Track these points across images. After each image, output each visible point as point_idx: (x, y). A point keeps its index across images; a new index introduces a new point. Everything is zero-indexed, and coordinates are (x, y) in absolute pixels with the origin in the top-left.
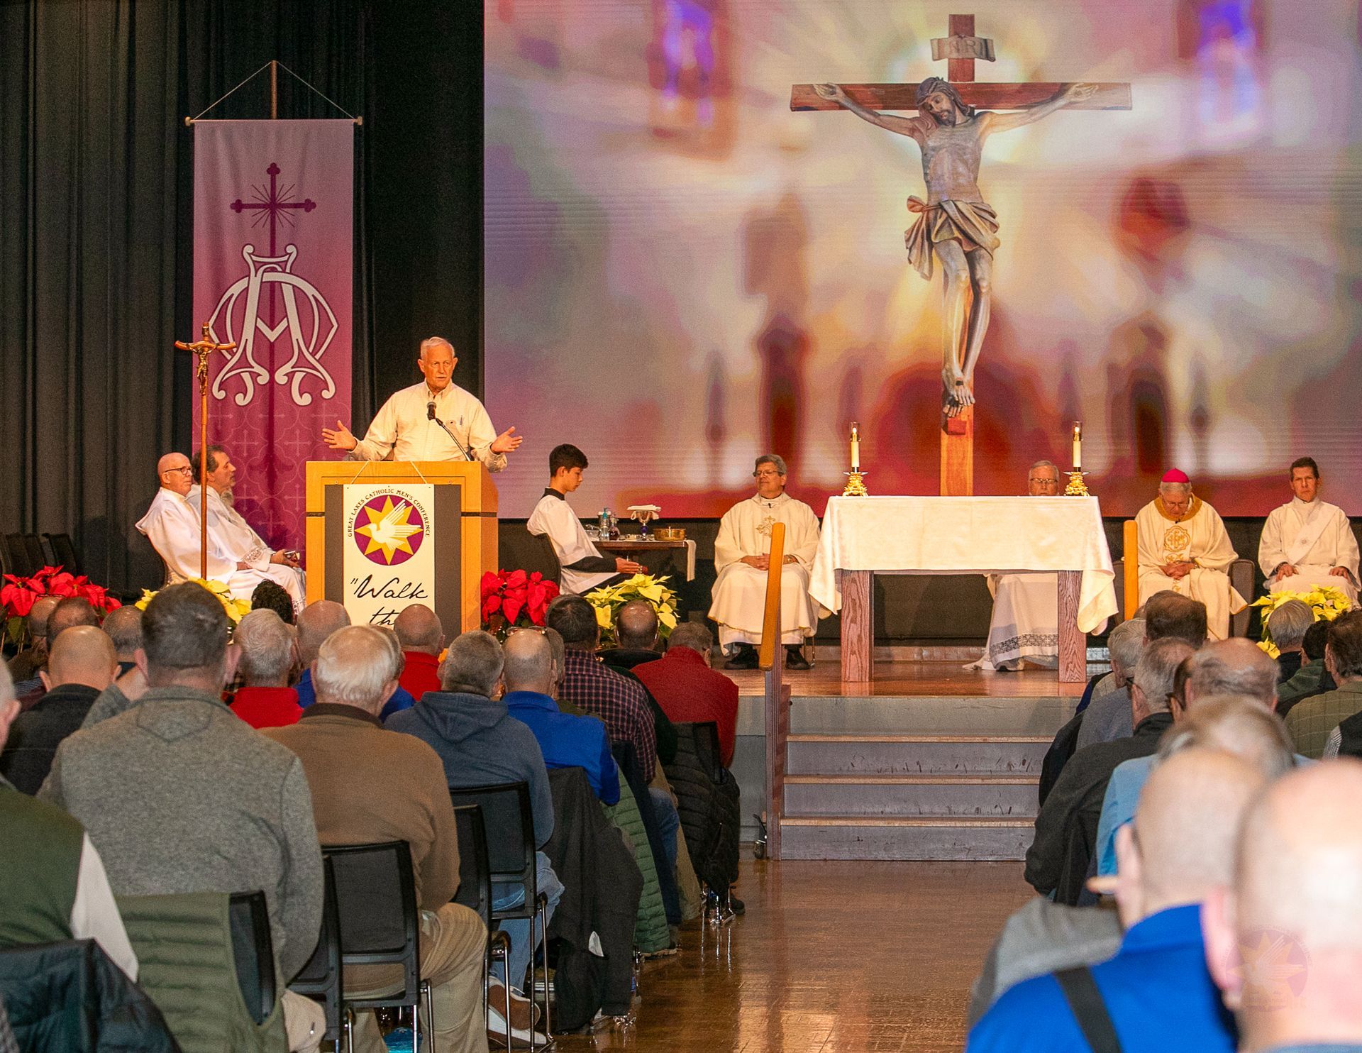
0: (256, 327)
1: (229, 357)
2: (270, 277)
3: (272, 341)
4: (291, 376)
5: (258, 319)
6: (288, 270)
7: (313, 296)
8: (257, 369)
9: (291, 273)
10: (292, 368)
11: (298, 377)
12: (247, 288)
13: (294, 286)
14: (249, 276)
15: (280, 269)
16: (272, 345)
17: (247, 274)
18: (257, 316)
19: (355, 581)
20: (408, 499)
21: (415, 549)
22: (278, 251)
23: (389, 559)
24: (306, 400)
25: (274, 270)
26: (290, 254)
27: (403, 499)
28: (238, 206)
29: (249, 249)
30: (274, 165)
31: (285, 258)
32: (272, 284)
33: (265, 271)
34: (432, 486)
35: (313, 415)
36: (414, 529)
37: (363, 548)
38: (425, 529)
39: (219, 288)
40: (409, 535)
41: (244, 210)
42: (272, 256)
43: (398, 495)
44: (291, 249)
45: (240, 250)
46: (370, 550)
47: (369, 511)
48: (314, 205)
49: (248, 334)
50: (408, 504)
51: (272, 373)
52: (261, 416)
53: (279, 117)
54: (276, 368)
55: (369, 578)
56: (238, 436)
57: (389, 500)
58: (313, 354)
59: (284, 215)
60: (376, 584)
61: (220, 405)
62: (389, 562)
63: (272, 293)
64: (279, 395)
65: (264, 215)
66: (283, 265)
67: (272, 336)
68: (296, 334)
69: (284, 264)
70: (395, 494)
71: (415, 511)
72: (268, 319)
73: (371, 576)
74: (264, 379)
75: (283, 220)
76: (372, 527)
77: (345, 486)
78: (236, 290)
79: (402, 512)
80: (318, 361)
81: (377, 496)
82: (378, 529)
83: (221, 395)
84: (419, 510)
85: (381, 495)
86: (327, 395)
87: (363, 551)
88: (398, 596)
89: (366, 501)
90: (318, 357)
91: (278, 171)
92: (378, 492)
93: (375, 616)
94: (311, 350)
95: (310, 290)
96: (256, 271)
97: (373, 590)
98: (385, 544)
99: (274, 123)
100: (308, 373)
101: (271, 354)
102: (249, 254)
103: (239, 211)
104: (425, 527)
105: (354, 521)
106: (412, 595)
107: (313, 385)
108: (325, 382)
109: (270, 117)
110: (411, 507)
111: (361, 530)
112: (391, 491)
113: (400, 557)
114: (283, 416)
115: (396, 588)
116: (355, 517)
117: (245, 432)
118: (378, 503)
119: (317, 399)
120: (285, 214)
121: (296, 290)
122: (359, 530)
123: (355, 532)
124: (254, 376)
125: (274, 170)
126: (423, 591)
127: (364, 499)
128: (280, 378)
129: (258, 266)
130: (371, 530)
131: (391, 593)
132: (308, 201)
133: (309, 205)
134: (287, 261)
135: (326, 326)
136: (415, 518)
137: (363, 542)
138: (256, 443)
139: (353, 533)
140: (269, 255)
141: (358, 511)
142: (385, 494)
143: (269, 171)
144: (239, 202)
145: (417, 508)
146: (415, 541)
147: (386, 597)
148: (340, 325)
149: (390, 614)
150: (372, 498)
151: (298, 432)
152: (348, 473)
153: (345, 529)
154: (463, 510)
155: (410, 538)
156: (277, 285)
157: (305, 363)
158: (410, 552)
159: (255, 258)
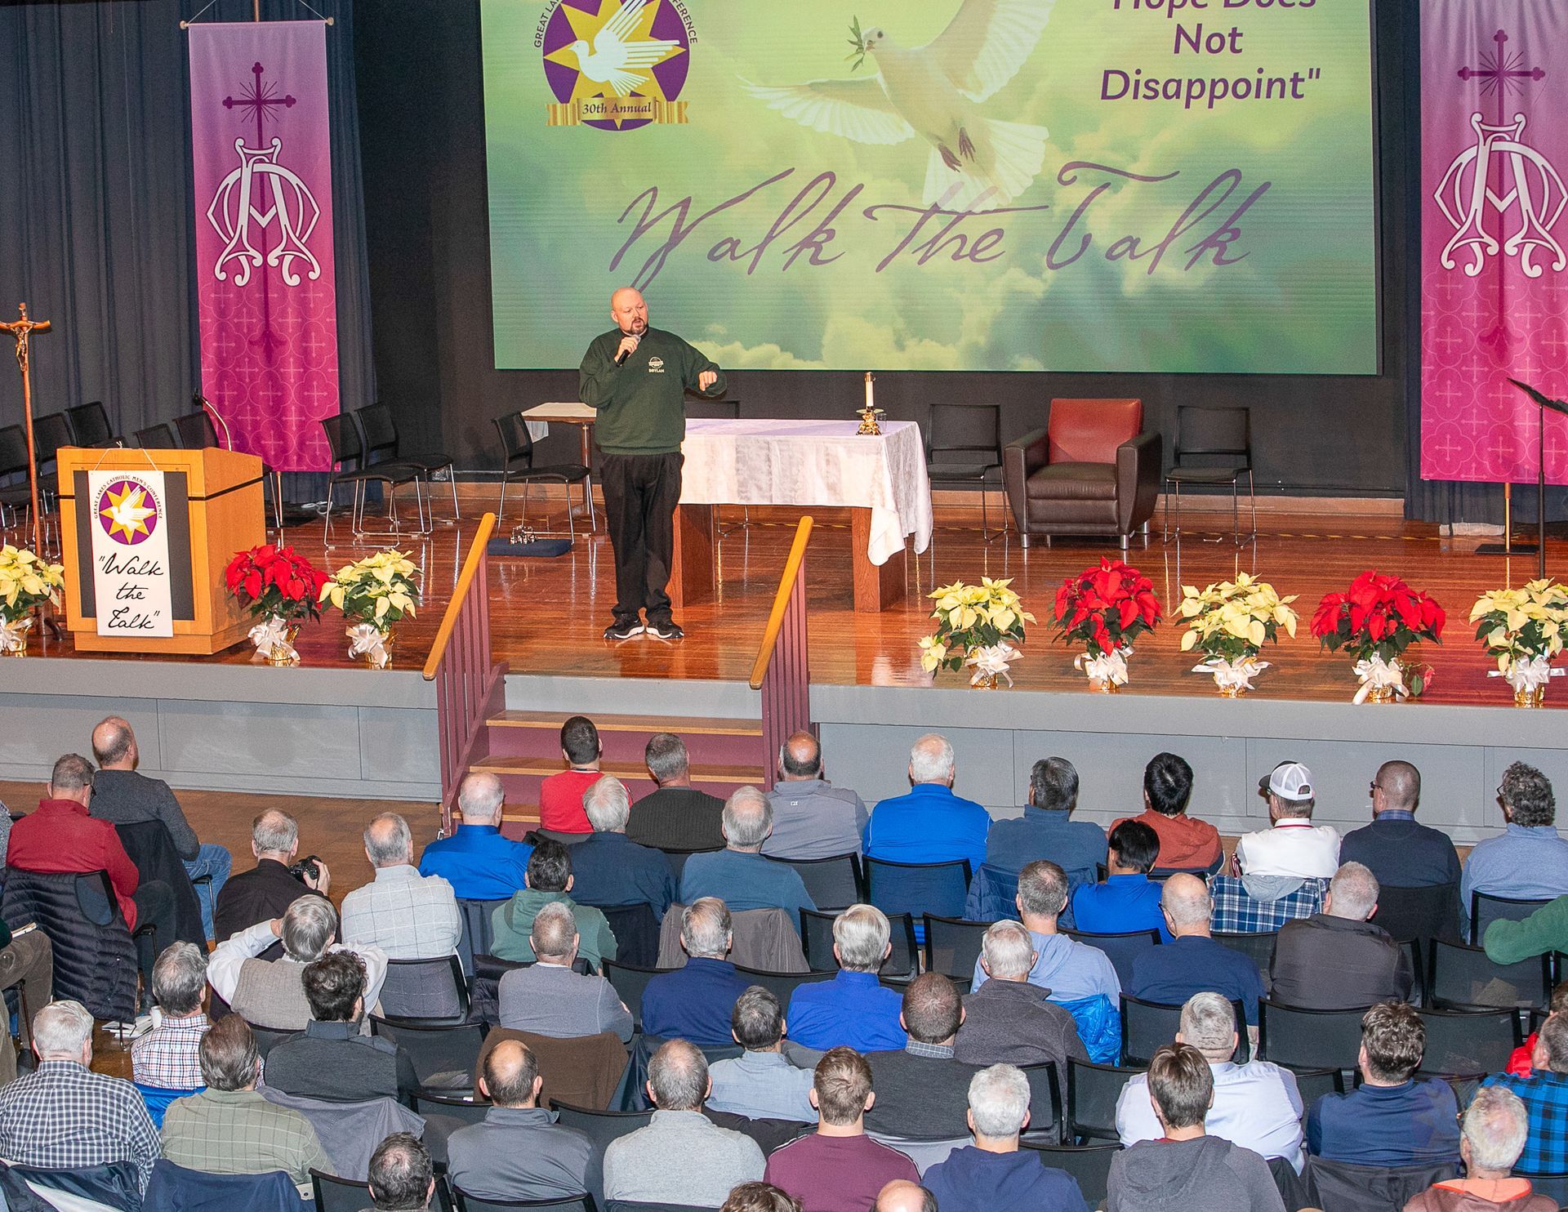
0: (250, 214)
1: (227, 241)
2: (259, 168)
3: (264, 227)
4: (281, 258)
5: (251, 207)
6: (274, 162)
7: (297, 185)
8: (252, 252)
9: (276, 164)
10: (282, 251)
11: (288, 259)
12: (240, 178)
13: (280, 176)
14: (241, 167)
15: (267, 161)
16: (264, 230)
17: (240, 165)
18: (250, 204)
19: (102, 558)
20: (142, 484)
21: (151, 530)
22: (266, 144)
23: (129, 539)
24: (294, 281)
25: (262, 161)
26: (276, 146)
27: (138, 484)
28: (229, 103)
29: (240, 142)
30: (258, 64)
31: (271, 150)
32: (262, 174)
33: (254, 162)
34: (162, 473)
35: (302, 295)
36: (149, 512)
37: (107, 530)
38: (158, 513)
39: (217, 178)
40: (145, 517)
41: (234, 107)
42: (261, 148)
43: (134, 481)
44: (276, 142)
45: (233, 143)
46: (113, 530)
47: (111, 495)
48: (294, 101)
49: (243, 220)
50: (142, 489)
51: (265, 256)
52: (257, 295)
53: (260, 21)
54: (268, 250)
55: (114, 556)
56: (239, 314)
57: (126, 487)
58: (300, 239)
59: (268, 110)
60: (120, 562)
61: (222, 285)
62: (129, 541)
63: (261, 180)
64: (272, 276)
65: (252, 110)
67: (264, 222)
68: (284, 220)
69: (271, 155)
70: (131, 480)
71: (148, 495)
72: (259, 205)
73: (115, 554)
74: (258, 262)
75: (269, 116)
76: (114, 509)
77: (90, 472)
78: (230, 180)
79: (137, 496)
80: (304, 245)
81: (116, 481)
82: (119, 511)
83: (222, 276)
84: (152, 494)
85: (120, 480)
86: (313, 276)
88: (139, 572)
89: (108, 486)
90: (303, 241)
91: (261, 69)
92: (117, 478)
93: (121, 589)
94: (297, 235)
95: (294, 180)
96: (247, 163)
97: (117, 567)
98: (125, 524)
99: (258, 25)
100: (296, 256)
101: (264, 239)
102: (241, 147)
103: (230, 107)
104: (158, 511)
106: (150, 572)
107: (301, 267)
108: (311, 264)
109: (254, 20)
110: (145, 492)
111: (104, 512)
112: (127, 477)
113: (139, 537)
114: (276, 295)
115: (137, 565)
116: (99, 501)
117: (245, 310)
118: (117, 488)
119: (305, 279)
120: (270, 110)
121: (282, 179)
123: (100, 514)
124: (250, 259)
125: (258, 69)
126: (159, 568)
127: (106, 484)
128: (273, 261)
129: (249, 157)
130: (112, 512)
131: (132, 570)
132: (288, 96)
133: (289, 101)
134: (273, 153)
135: (309, 212)
136: (149, 502)
137: (107, 523)
138: (254, 320)
139: (98, 515)
140: (257, 148)
141: (101, 495)
142: (123, 479)
143: (254, 70)
144: (229, 98)
146: (151, 523)
147: (129, 573)
148: (321, 213)
149: (132, 589)
150: (112, 483)
151: (290, 310)
152: (91, 460)
153: (92, 511)
154: (189, 495)
155: (146, 521)
156: (266, 175)
157: (293, 247)
158: (147, 533)
159: (246, 151)
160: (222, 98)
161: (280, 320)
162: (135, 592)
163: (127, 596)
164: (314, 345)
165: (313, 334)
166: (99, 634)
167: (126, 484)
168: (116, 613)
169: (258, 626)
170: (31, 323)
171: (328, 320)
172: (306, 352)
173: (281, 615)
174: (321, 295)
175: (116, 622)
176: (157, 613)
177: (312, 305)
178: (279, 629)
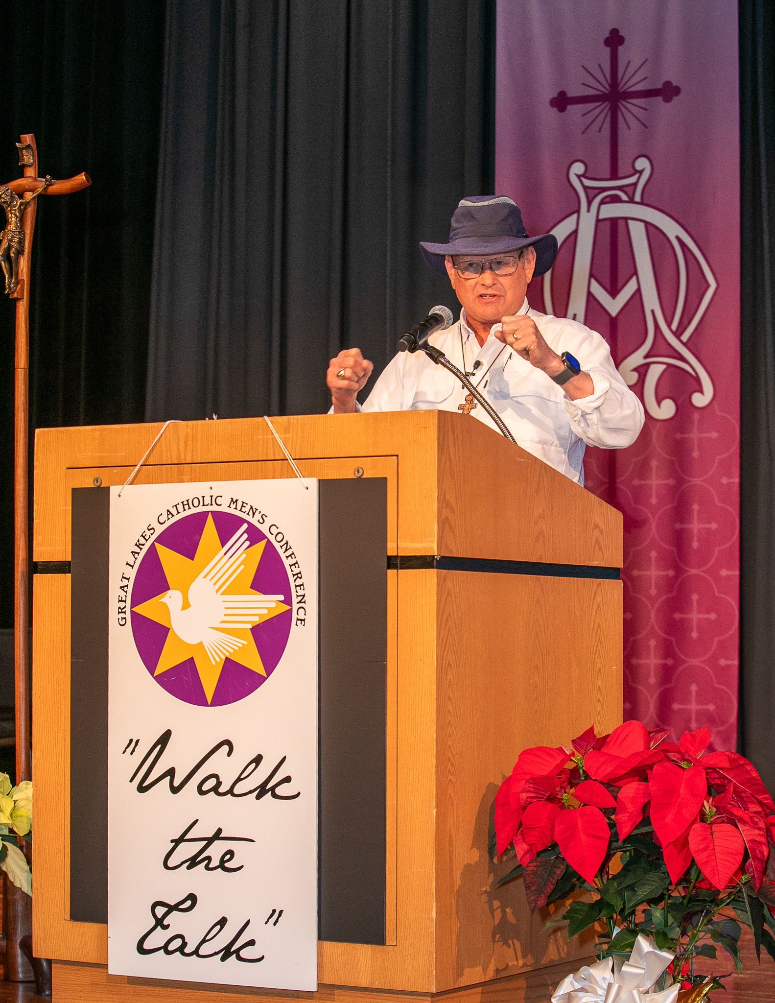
0: (590, 295)
2: (610, 211)
3: (614, 314)
4: (642, 370)
5: (593, 281)
6: (638, 198)
7: (678, 238)
9: (642, 203)
10: (646, 357)
11: (655, 372)
12: (575, 233)
13: (647, 224)
14: (578, 211)
15: (624, 197)
17: (576, 208)
18: (591, 275)
19: (132, 745)
20: (254, 521)
21: (272, 663)
22: (624, 169)
23: (209, 690)
24: (665, 410)
25: (615, 199)
26: (641, 172)
27: (243, 521)
28: (561, 102)
29: (578, 168)
30: (614, 32)
31: (633, 180)
32: (614, 222)
33: (602, 202)
34: (314, 484)
37: (149, 660)
38: (295, 606)
40: (257, 620)
41: (571, 108)
42: (614, 176)
43: (232, 511)
44: (642, 164)
45: (565, 172)
46: (167, 661)
47: (168, 557)
48: (677, 91)
49: (578, 306)
50: (255, 535)
55: (164, 739)
58: (678, 334)
59: (631, 109)
60: (179, 758)
62: (209, 697)
63: (613, 234)
65: (601, 111)
66: (630, 190)
67: (614, 306)
68: (651, 301)
69: (632, 188)
70: (224, 509)
71: (270, 554)
72: (607, 278)
73: (168, 736)
75: (632, 120)
76: (171, 598)
77: (114, 490)
78: (558, 235)
79: (240, 557)
80: (685, 344)
81: (183, 515)
82: (186, 605)
84: (281, 551)
85: (193, 511)
86: (700, 400)
87: (151, 665)
88: (231, 792)
89: (160, 529)
90: (685, 337)
91: (621, 40)
92: (186, 504)
93: (177, 842)
94: (674, 326)
95: (672, 229)
96: (589, 203)
97: (171, 772)
98: (201, 644)
100: (669, 365)
102: (579, 176)
103: (562, 109)
104: (295, 600)
105: (131, 584)
106: (262, 791)
107: (677, 386)
108: (697, 380)
110: (262, 545)
111: (143, 609)
112: (214, 500)
113: (236, 683)
115: (226, 767)
116: (132, 573)
118: (185, 536)
119: (684, 408)
120: (633, 109)
121: (650, 228)
122: (140, 609)
123: (132, 612)
125: (614, 40)
126: (288, 779)
127: (155, 525)
128: (627, 376)
129: (592, 194)
130: (167, 607)
131: (212, 782)
132: (668, 84)
133: (669, 91)
134: (635, 185)
135: (698, 286)
136: (270, 576)
137: (151, 640)
139: (128, 616)
140: (609, 177)
141: (140, 558)
142: (201, 509)
143: (607, 42)
144: (562, 94)
145: (277, 546)
146: (272, 638)
147: (201, 792)
148: (720, 284)
149: (210, 841)
150: (173, 520)
151: (654, 463)
152: (120, 457)
153: (113, 606)
154: (391, 551)
155: (258, 631)
156: (621, 223)
157: (664, 349)
158: (260, 669)
159: (587, 183)
160: (548, 93)
161: (636, 482)
162: (216, 851)
163: (193, 862)
164: (695, 526)
165: (696, 507)
166: (112, 970)
167: (210, 520)
168: (160, 911)
169: (584, 971)
170: (41, 183)
171: (724, 480)
172: (679, 539)
173: (662, 940)
174: (714, 435)
175: (158, 938)
176: (275, 916)
177: (696, 454)
178: (649, 984)
